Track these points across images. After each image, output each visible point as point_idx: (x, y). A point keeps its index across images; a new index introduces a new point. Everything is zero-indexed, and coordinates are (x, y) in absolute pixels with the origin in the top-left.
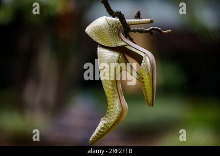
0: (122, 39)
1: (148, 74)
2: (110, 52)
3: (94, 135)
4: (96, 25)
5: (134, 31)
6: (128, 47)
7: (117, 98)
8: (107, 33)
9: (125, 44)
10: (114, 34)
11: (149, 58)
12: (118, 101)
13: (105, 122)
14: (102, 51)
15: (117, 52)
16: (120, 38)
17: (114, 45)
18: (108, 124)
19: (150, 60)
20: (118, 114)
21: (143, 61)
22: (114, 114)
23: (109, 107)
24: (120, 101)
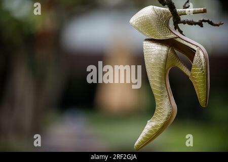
0: (171, 31)
1: (202, 69)
2: (157, 45)
3: (140, 139)
5: (184, 22)
6: (178, 40)
7: (166, 97)
8: (154, 24)
9: (175, 36)
10: (162, 25)
11: (202, 51)
12: (168, 100)
13: (153, 124)
14: (149, 45)
15: (166, 45)
17: (162, 38)
18: (156, 126)
19: (204, 54)
20: (168, 116)
21: (196, 55)
22: (163, 115)
23: (157, 108)
24: (170, 100)
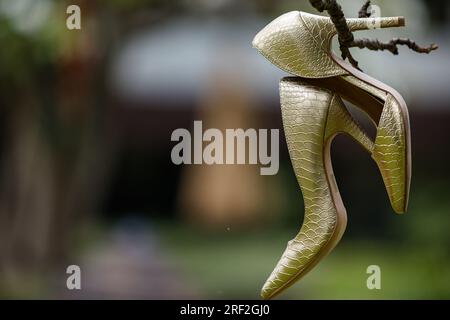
0: (335, 62)
1: (396, 139)
2: (307, 90)
3: (272, 278)
4: (278, 30)
5: (361, 45)
6: (349, 79)
7: (325, 193)
8: (301, 48)
9: (344, 72)
10: (318, 50)
11: (398, 103)
12: (329, 200)
13: (300, 247)
14: (291, 89)
15: (324, 91)
16: (332, 58)
17: (317, 75)
18: (306, 252)
19: (400, 107)
20: (330, 231)
21: (385, 110)
22: (320, 230)
23: (306, 216)
24: (333, 200)
